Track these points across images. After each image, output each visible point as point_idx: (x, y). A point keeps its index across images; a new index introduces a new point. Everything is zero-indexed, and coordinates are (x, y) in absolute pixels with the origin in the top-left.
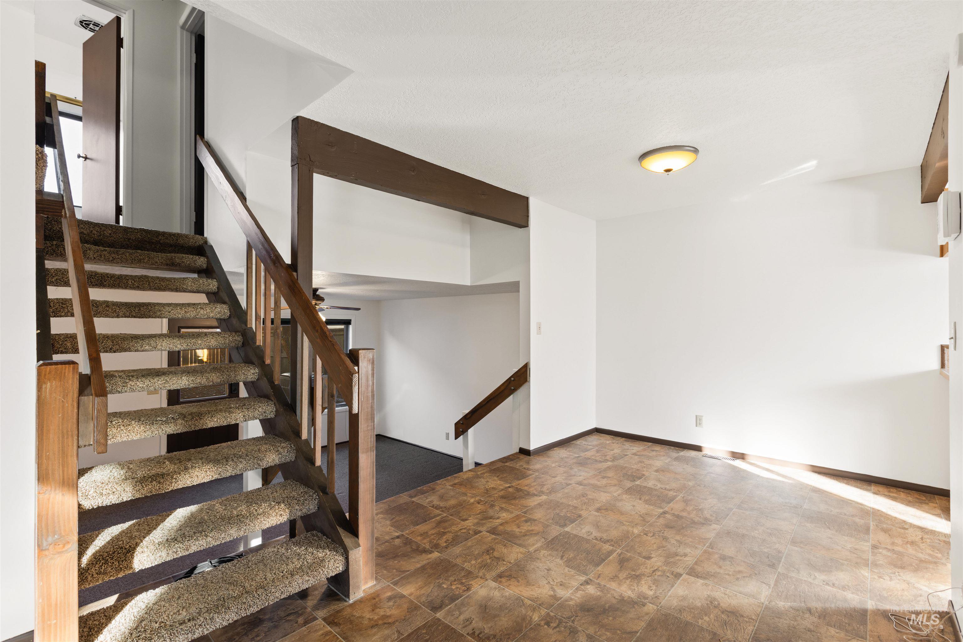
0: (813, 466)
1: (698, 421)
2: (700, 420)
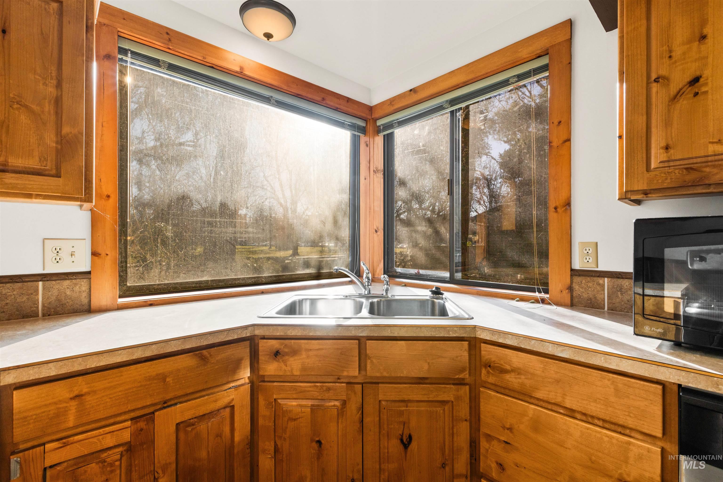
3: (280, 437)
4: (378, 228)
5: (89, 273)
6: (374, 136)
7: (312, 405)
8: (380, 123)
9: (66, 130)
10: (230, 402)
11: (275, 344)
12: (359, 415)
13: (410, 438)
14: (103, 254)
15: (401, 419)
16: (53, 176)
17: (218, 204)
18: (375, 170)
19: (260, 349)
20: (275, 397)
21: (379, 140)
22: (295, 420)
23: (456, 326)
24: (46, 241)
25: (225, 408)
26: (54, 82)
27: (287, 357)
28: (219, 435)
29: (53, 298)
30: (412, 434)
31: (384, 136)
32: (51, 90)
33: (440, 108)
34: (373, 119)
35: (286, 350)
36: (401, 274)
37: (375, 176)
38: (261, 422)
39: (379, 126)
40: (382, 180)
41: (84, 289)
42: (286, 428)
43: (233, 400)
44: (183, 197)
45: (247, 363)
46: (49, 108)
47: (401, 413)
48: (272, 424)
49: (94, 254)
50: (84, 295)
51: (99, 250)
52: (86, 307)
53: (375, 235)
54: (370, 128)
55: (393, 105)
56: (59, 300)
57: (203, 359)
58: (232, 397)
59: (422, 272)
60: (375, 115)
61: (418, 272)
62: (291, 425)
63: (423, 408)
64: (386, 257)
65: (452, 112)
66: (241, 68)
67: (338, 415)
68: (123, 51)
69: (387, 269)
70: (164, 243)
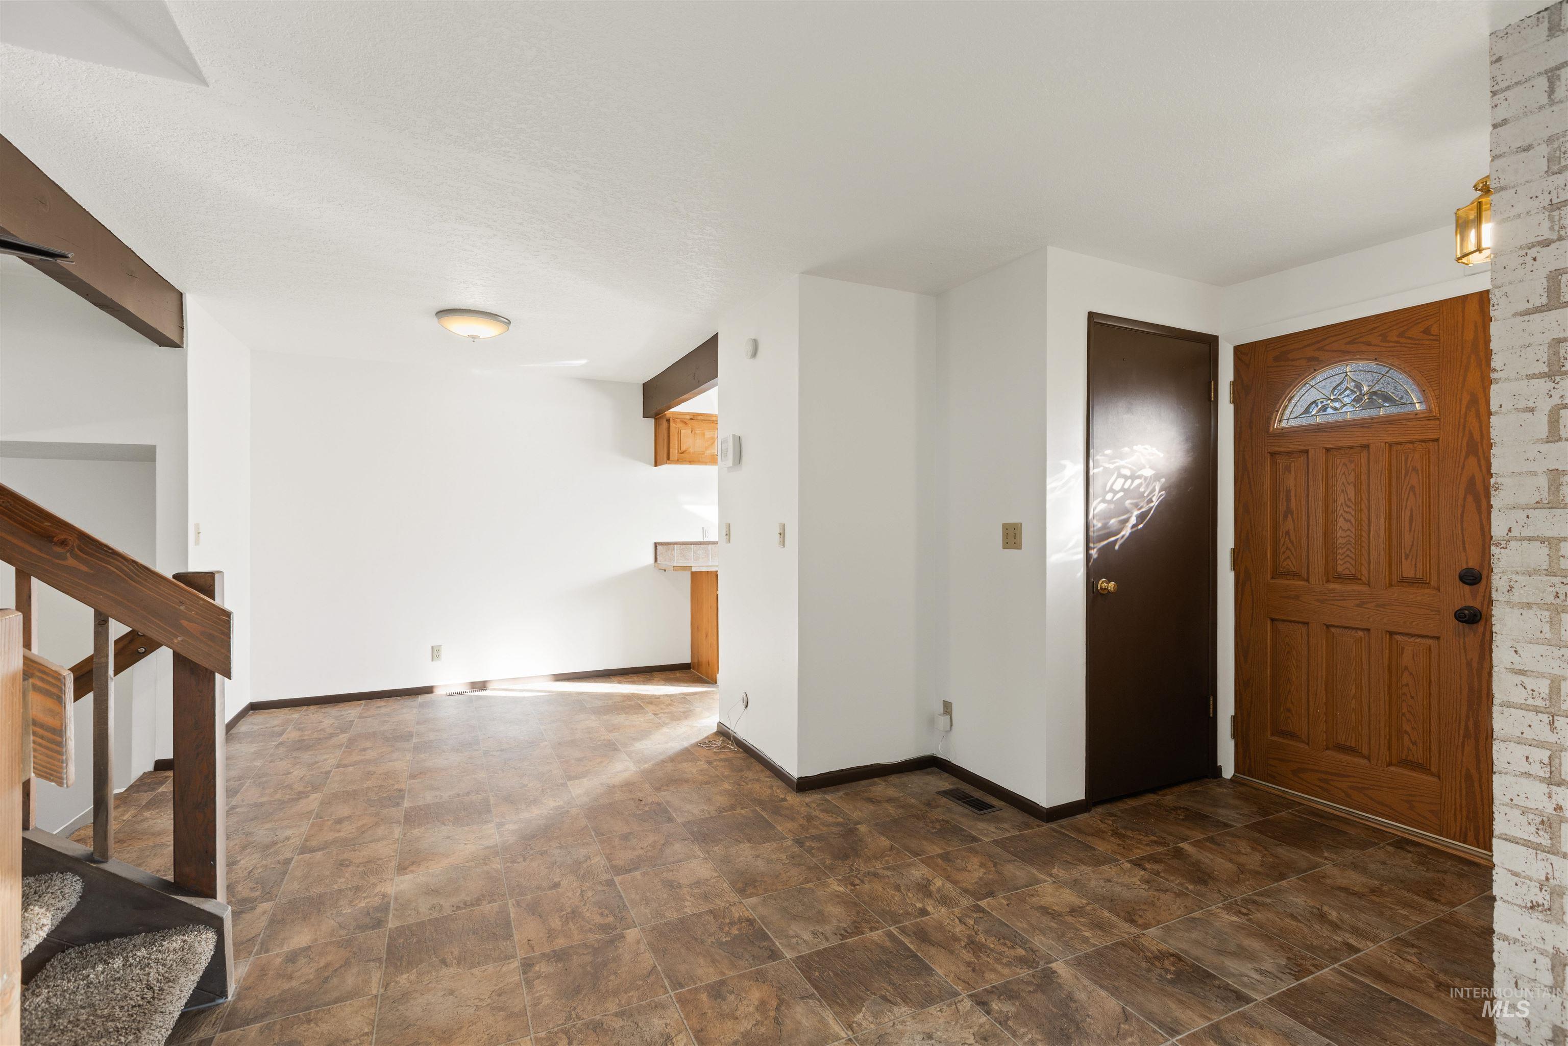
0: (555, 675)
1: (435, 653)
2: (438, 651)
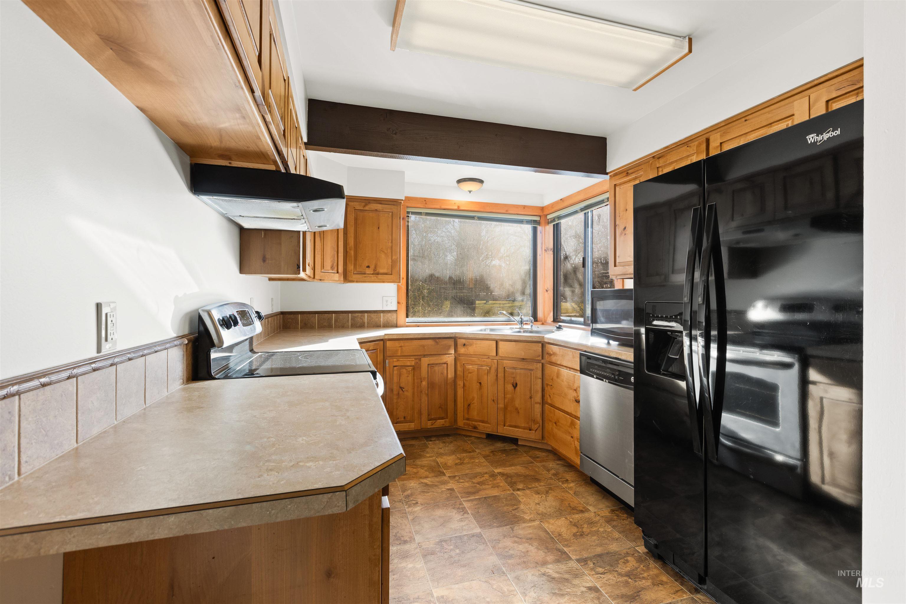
3: (466, 380)
4: (548, 289)
5: (397, 311)
6: (545, 226)
7: (477, 368)
8: (549, 217)
9: (394, 258)
10: (446, 362)
11: (464, 341)
12: (496, 373)
13: (516, 384)
14: (401, 303)
15: (513, 376)
16: (390, 275)
17: (448, 277)
18: (546, 249)
19: (458, 343)
20: (464, 363)
21: (550, 228)
22: (471, 373)
23: (536, 336)
24: (384, 297)
25: (444, 363)
26: (391, 241)
27: (468, 347)
28: (442, 374)
29: (386, 320)
30: (517, 383)
31: (554, 225)
32: (390, 244)
33: (576, 212)
34: (544, 215)
35: (468, 344)
36: (563, 320)
37: (546, 253)
38: (458, 373)
39: (549, 219)
40: (552, 256)
41: (395, 317)
42: (468, 376)
43: (447, 361)
44: (432, 275)
45: (453, 347)
46: (389, 250)
47: (513, 373)
48: (462, 374)
49: (398, 303)
50: (395, 320)
51: (400, 301)
52: (395, 325)
53: (546, 293)
54: (543, 221)
55: (553, 208)
56: (387, 321)
57: (437, 342)
58: (447, 360)
59: (573, 319)
60: (545, 213)
61: (571, 319)
62: (469, 375)
63: (522, 371)
64: (555, 309)
65: (585, 213)
66: (458, 207)
67: (488, 372)
68: (408, 213)
69: (556, 316)
70: (423, 298)
